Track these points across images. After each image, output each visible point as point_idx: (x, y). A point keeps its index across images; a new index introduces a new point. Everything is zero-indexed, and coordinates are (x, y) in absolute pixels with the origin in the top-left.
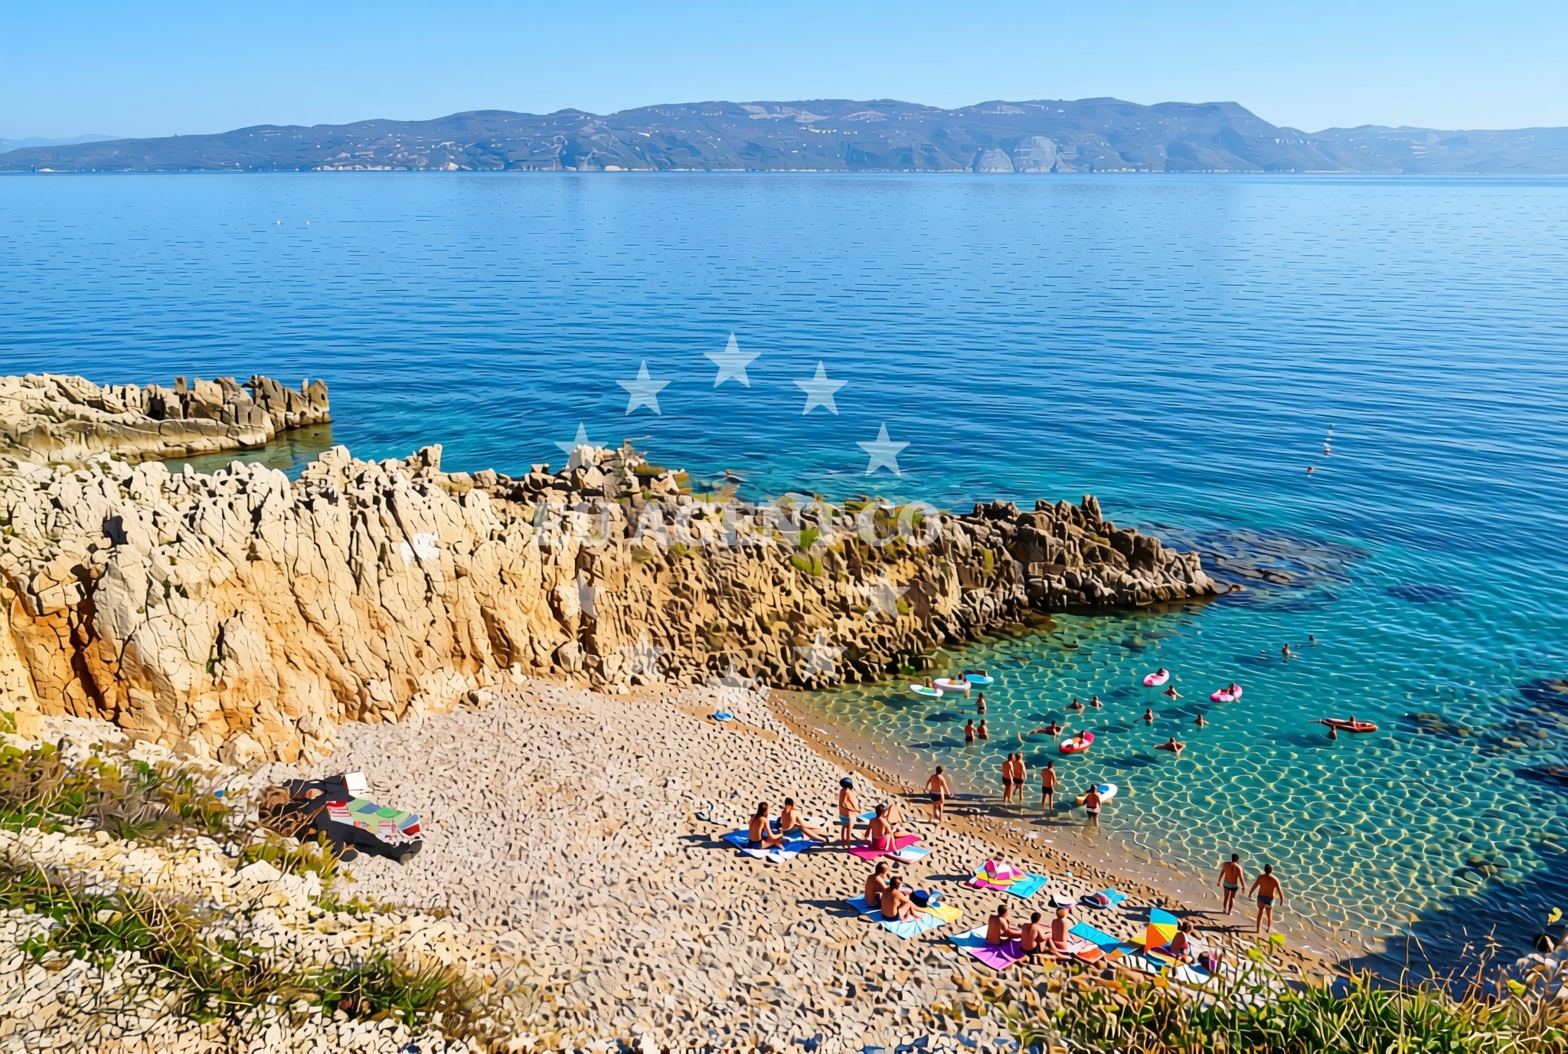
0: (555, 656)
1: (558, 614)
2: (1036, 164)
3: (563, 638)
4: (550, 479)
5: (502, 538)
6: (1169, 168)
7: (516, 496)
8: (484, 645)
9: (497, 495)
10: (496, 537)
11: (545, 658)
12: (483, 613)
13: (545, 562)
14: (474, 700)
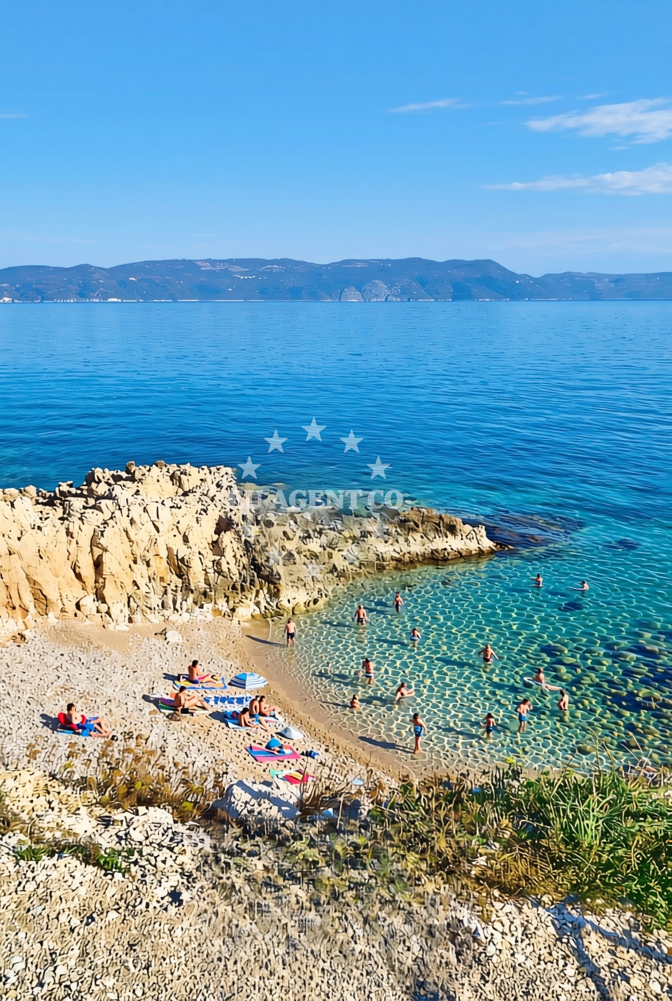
0: (78, 606)
1: (78, 576)
2: (377, 296)
3: (83, 593)
4: (73, 490)
5: (39, 528)
6: (455, 298)
7: (50, 503)
8: (28, 600)
9: (37, 502)
10: (36, 527)
11: (71, 607)
12: (28, 577)
13: (70, 543)
14: (23, 637)
